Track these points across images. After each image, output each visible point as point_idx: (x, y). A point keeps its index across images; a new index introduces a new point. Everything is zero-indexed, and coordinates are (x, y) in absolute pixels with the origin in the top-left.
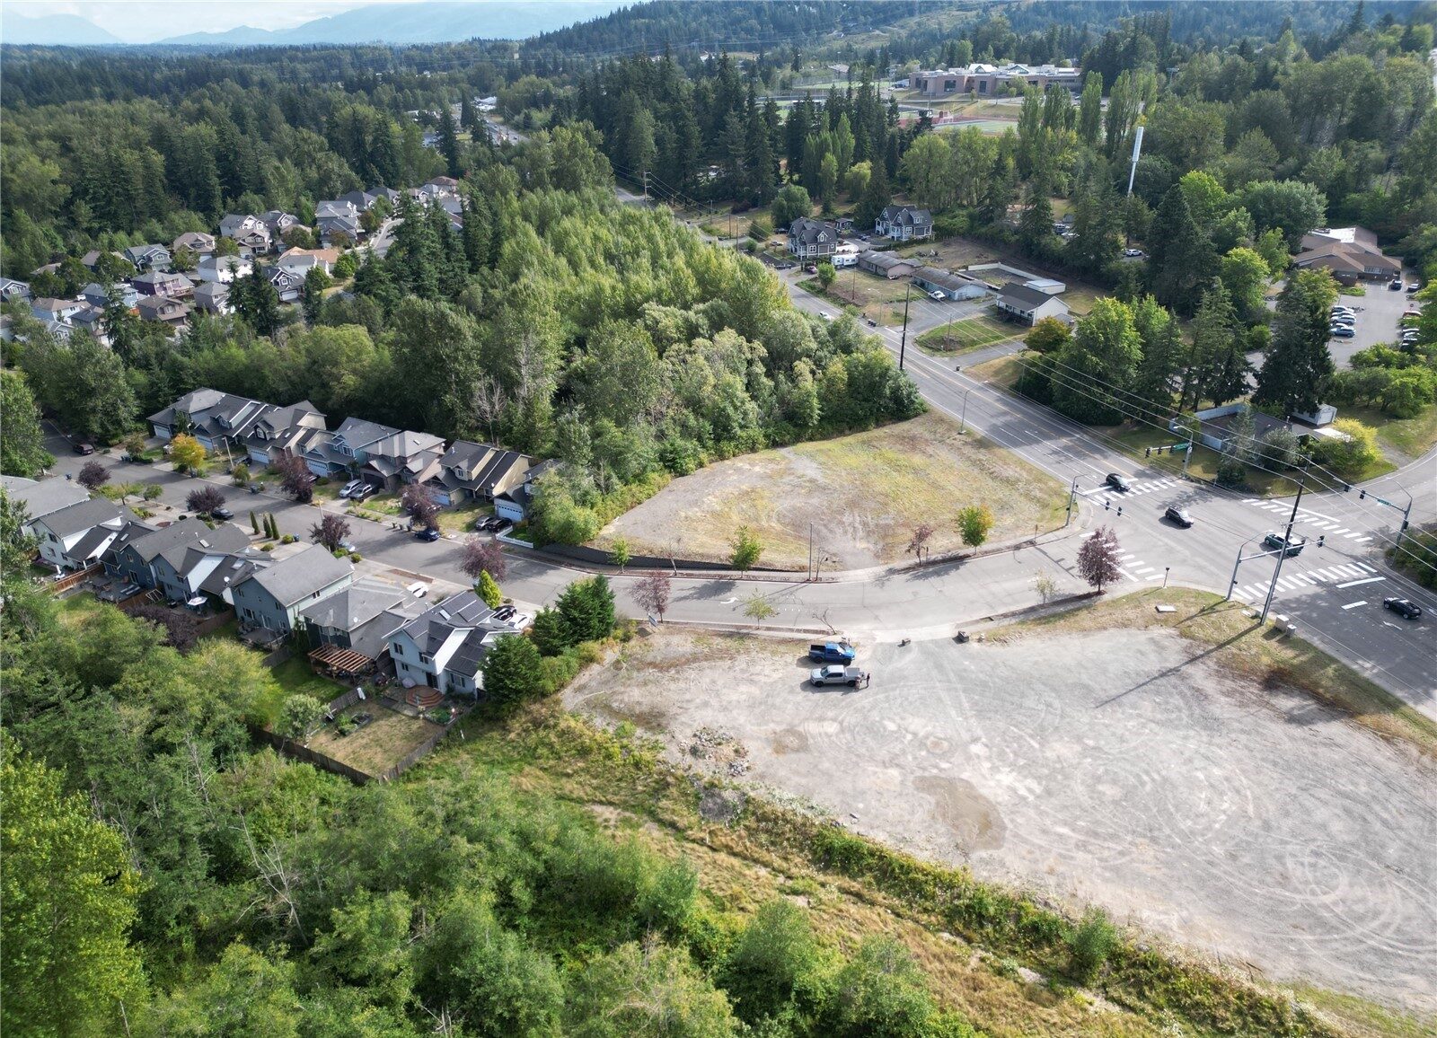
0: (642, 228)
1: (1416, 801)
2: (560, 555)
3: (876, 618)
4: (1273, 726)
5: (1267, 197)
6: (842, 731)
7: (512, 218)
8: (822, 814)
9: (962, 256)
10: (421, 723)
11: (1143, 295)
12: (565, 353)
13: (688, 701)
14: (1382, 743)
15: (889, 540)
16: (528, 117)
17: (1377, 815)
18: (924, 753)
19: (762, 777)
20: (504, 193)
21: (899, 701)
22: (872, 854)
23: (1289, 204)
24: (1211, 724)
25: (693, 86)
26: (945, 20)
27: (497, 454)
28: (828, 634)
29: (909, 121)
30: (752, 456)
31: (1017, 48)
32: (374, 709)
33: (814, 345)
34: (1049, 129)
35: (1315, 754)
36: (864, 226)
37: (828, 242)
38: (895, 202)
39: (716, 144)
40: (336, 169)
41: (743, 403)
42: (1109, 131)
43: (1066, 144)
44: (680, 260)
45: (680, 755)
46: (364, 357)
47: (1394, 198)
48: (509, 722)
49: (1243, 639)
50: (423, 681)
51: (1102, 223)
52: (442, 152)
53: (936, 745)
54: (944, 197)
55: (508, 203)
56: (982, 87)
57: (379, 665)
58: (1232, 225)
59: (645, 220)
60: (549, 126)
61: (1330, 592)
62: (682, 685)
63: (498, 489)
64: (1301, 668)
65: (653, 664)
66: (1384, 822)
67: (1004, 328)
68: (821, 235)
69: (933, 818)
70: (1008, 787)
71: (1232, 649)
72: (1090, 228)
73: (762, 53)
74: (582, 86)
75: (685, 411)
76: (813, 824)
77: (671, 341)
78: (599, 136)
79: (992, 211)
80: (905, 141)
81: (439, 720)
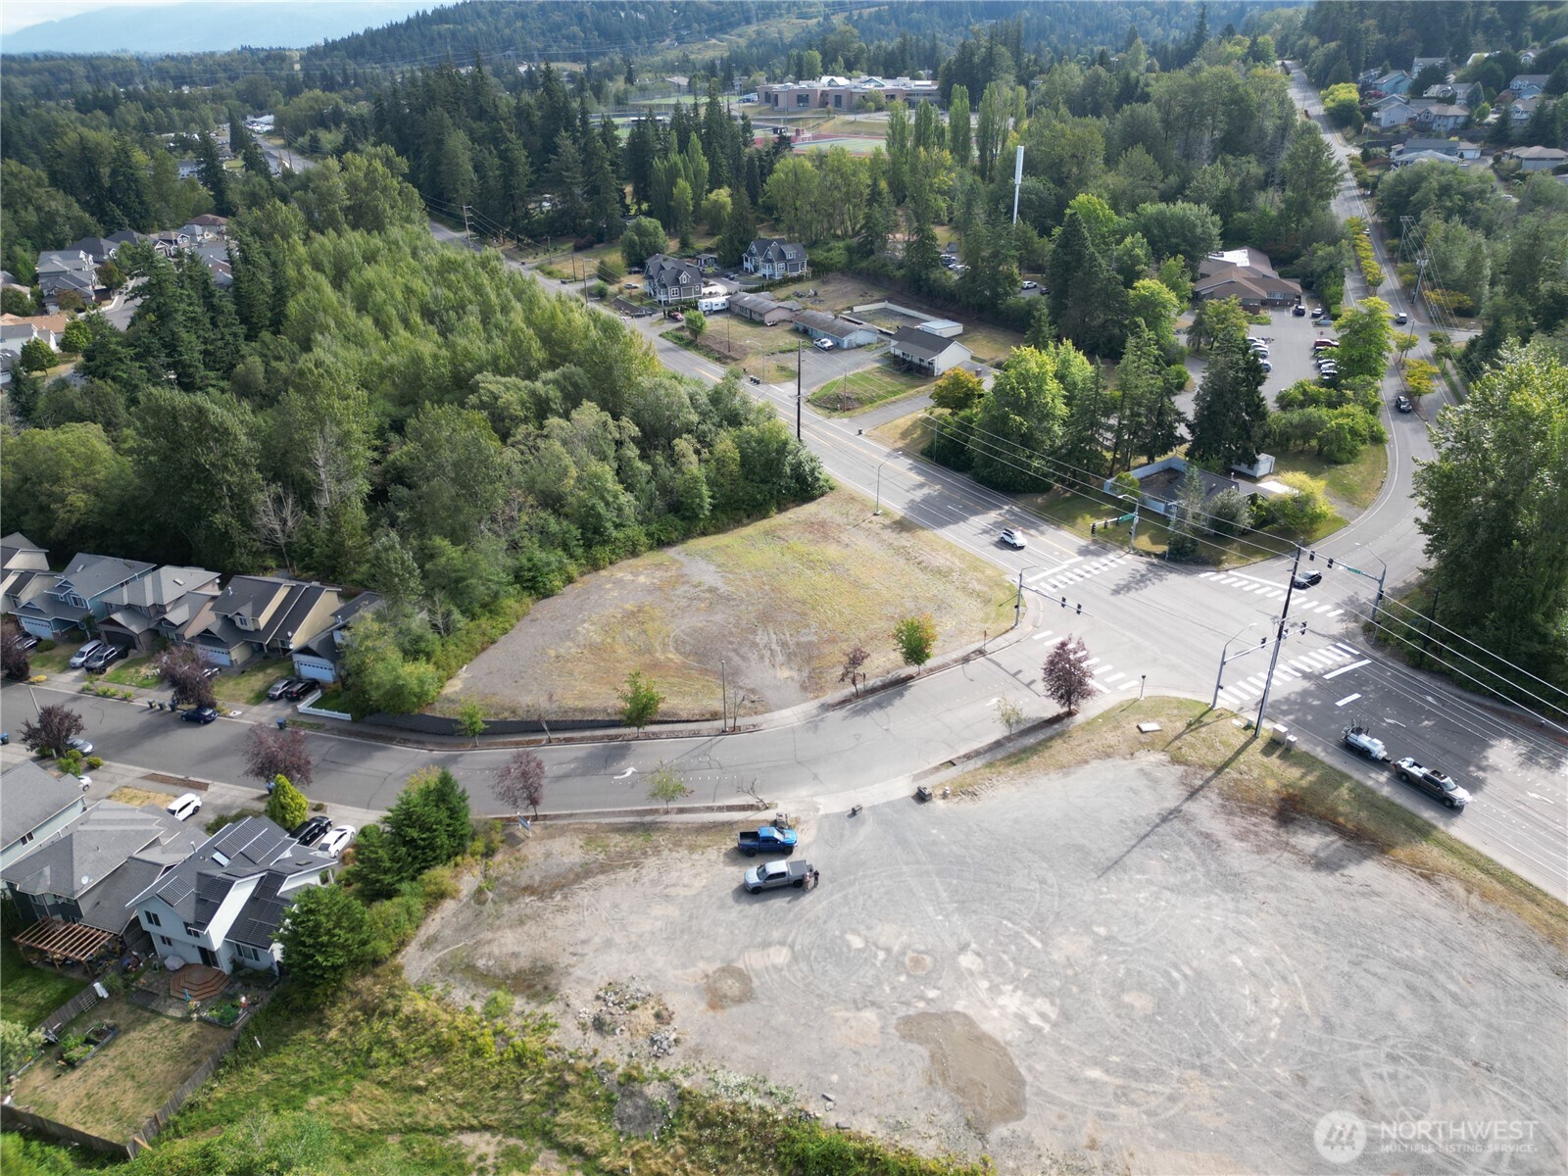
0: (466, 276)
1: (1479, 961)
2: (389, 726)
3: (816, 777)
4: (1299, 875)
5: (1160, 220)
6: (795, 959)
7: (299, 267)
8: (786, 1101)
9: (845, 295)
10: (194, 1027)
11: (1059, 339)
12: (378, 443)
13: (583, 942)
14: (1423, 883)
15: (815, 664)
16: (315, 140)
17: (1445, 989)
18: (903, 978)
19: (697, 1052)
20: (285, 237)
21: (861, 901)
22: (860, 1158)
23: (1183, 228)
24: (1231, 883)
25: (514, 102)
26: (786, 28)
27: (293, 591)
28: (758, 809)
29: (766, 141)
30: (633, 561)
31: (868, 59)
32: (122, 1014)
33: (695, 418)
34: (921, 149)
35: (1356, 910)
36: (731, 263)
37: (692, 283)
38: (762, 234)
39: (547, 171)
40: (62, 211)
41: (616, 497)
42: (981, 150)
43: (940, 165)
44: (518, 318)
45: (579, 1033)
46: (98, 467)
47: (1281, 215)
48: (328, 1013)
49: (1241, 758)
50: (196, 958)
51: (995, 255)
52: (205, 184)
53: (917, 962)
54: (816, 228)
55: (292, 249)
56: (835, 102)
57: (128, 940)
58: (1129, 252)
59: (469, 265)
60: (339, 152)
61: (1318, 686)
62: (572, 917)
63: (297, 640)
64: (1310, 790)
65: (529, 890)
66: (1455, 997)
67: (903, 379)
68: (683, 276)
69: (931, 1082)
70: (1016, 1015)
71: (1231, 773)
72: (983, 260)
73: (589, 64)
74: (378, 102)
75: (543, 514)
76: (776, 1122)
77: (517, 421)
78: (403, 164)
79: (872, 243)
80: (764, 165)
81: (222, 1019)
